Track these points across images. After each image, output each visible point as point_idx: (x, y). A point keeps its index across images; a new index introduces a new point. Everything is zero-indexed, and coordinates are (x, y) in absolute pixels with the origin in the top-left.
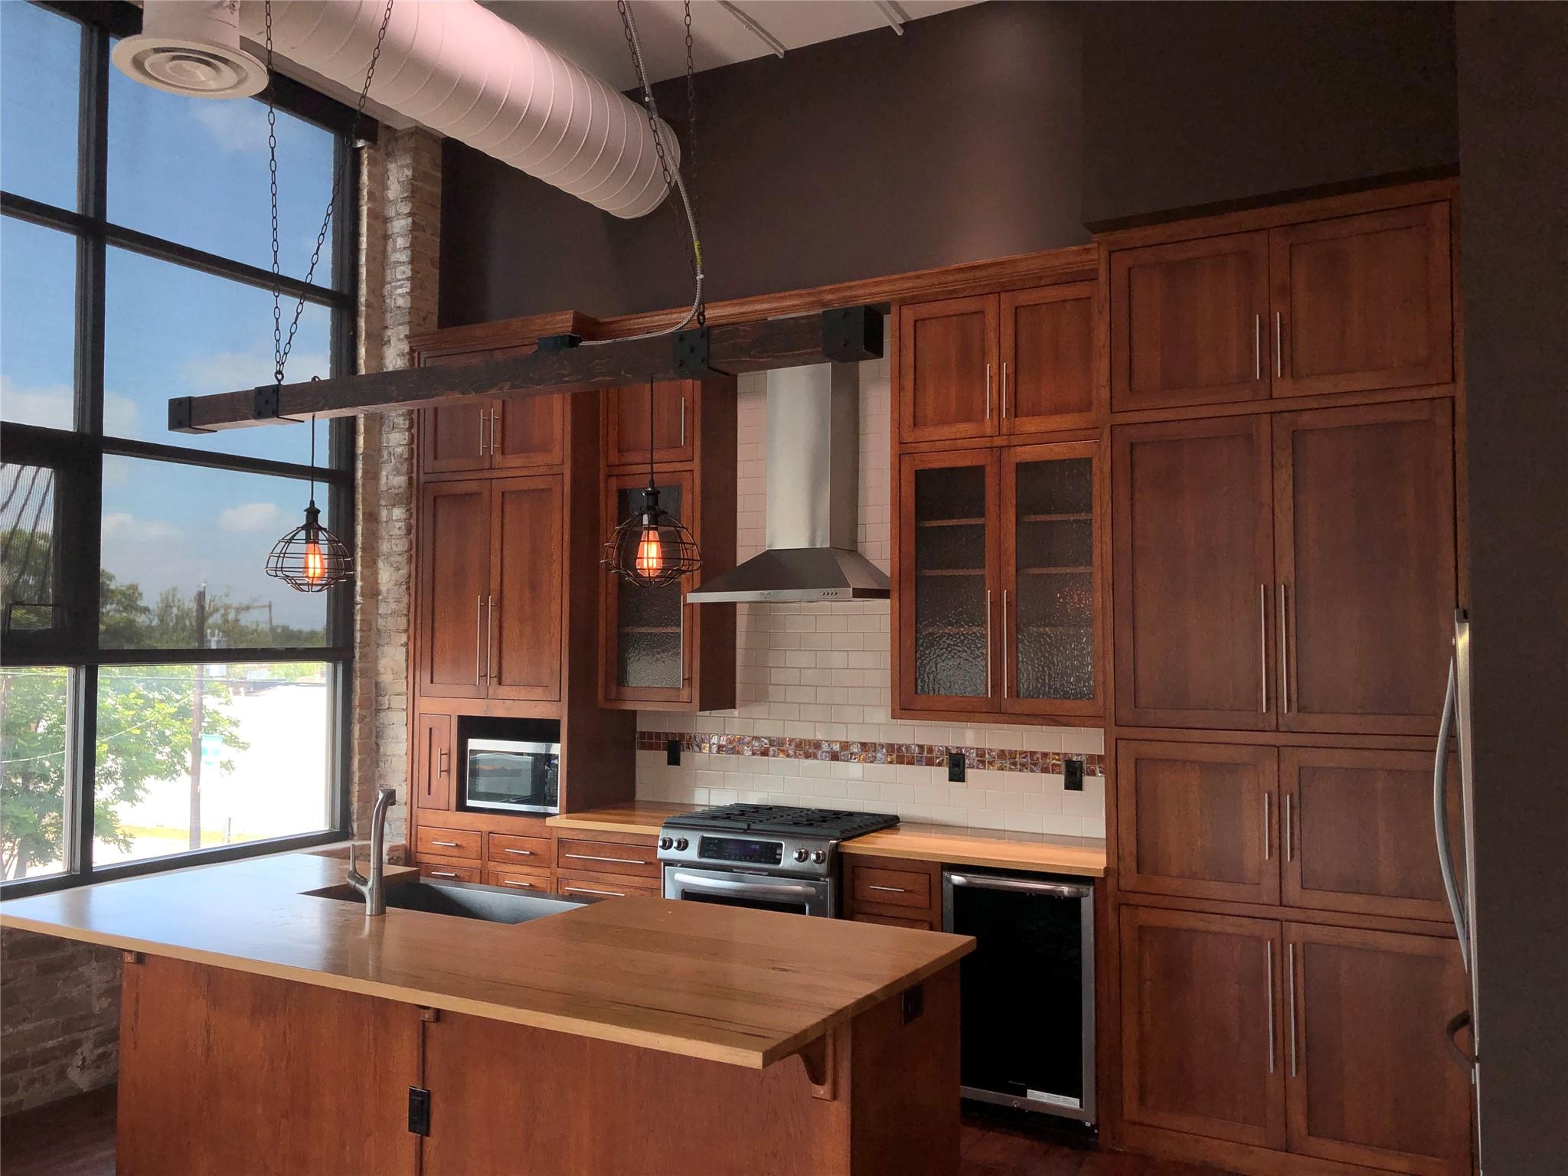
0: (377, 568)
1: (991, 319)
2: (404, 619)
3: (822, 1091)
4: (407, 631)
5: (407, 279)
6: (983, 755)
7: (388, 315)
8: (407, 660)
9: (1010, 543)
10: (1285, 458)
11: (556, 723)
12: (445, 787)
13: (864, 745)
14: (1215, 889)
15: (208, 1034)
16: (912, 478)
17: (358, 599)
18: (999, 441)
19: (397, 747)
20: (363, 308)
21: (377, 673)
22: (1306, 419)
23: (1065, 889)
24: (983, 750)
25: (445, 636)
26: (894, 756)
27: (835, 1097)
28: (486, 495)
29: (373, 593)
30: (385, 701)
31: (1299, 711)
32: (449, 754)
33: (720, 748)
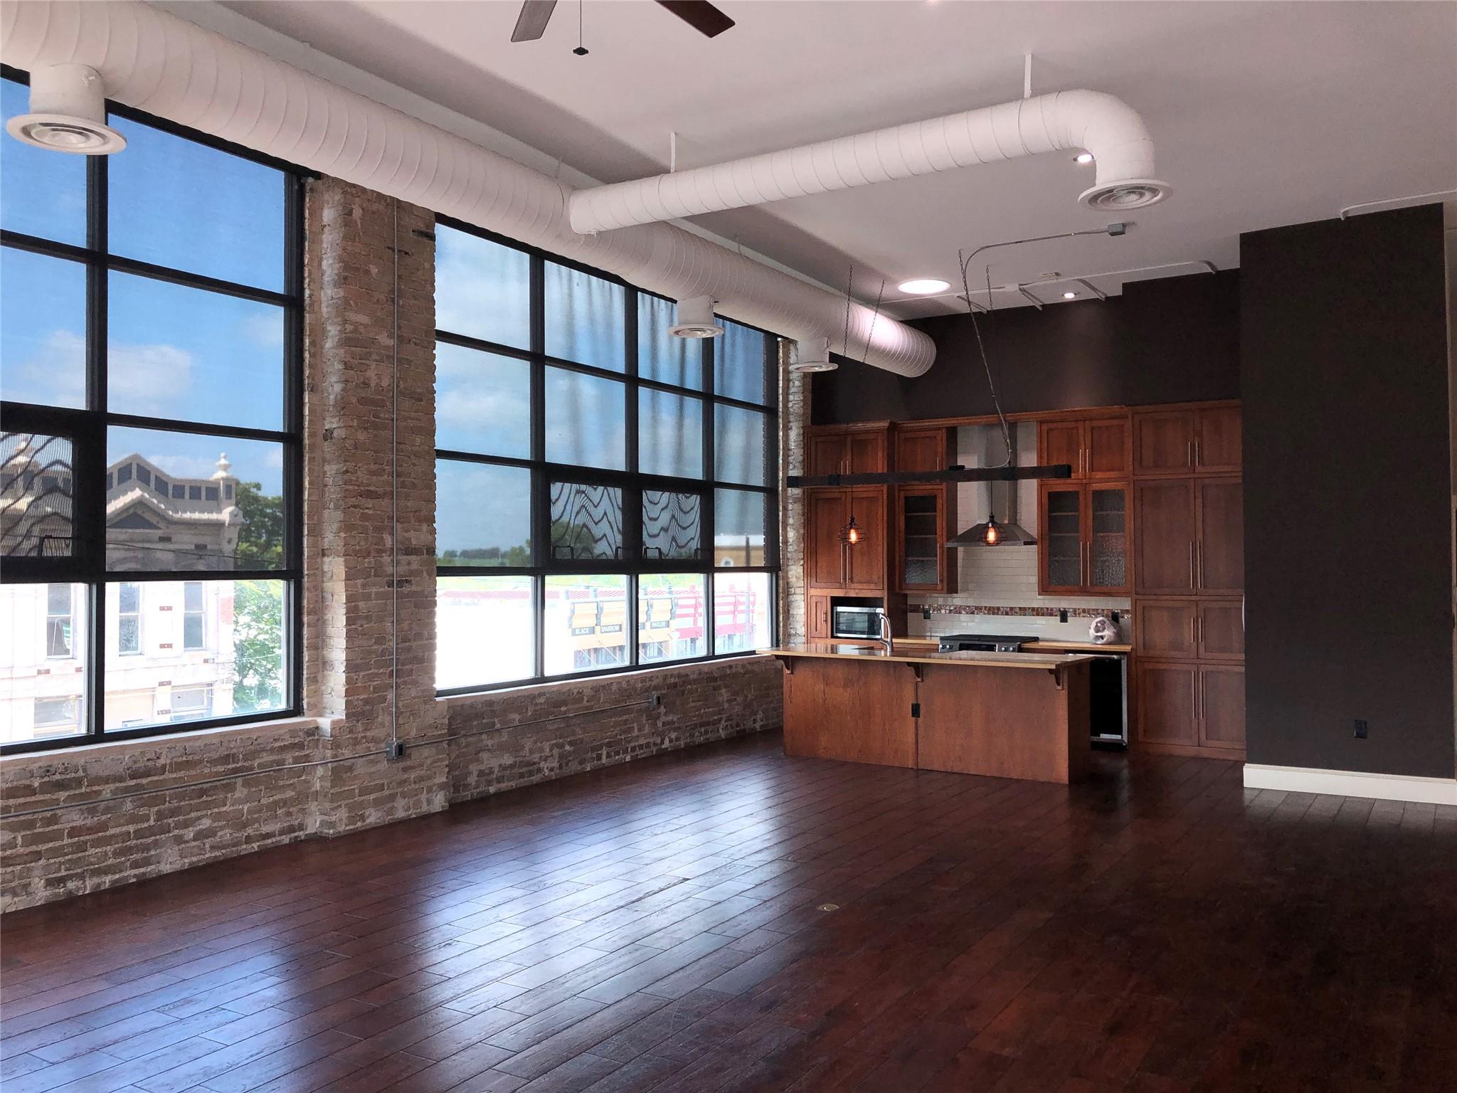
0: (787, 531)
1: (1081, 432)
2: (802, 554)
3: (1059, 688)
4: (803, 559)
5: (801, 400)
6: (1075, 611)
7: (791, 417)
8: (803, 572)
9: (1090, 522)
10: (1199, 495)
11: (882, 599)
12: (825, 628)
13: (1020, 608)
14: (1173, 653)
15: (825, 695)
16: (1047, 495)
17: (781, 545)
18: (1084, 481)
19: (799, 609)
20: (780, 414)
21: (788, 578)
22: (1207, 481)
23: (1115, 657)
24: (1075, 609)
25: (823, 561)
26: (1035, 612)
27: (1063, 689)
28: (843, 498)
29: (786, 542)
30: (792, 590)
31: (1204, 587)
32: (826, 614)
33: (950, 611)
